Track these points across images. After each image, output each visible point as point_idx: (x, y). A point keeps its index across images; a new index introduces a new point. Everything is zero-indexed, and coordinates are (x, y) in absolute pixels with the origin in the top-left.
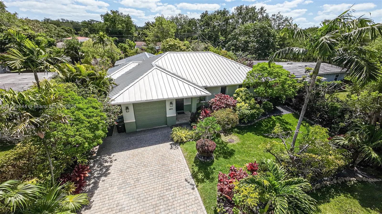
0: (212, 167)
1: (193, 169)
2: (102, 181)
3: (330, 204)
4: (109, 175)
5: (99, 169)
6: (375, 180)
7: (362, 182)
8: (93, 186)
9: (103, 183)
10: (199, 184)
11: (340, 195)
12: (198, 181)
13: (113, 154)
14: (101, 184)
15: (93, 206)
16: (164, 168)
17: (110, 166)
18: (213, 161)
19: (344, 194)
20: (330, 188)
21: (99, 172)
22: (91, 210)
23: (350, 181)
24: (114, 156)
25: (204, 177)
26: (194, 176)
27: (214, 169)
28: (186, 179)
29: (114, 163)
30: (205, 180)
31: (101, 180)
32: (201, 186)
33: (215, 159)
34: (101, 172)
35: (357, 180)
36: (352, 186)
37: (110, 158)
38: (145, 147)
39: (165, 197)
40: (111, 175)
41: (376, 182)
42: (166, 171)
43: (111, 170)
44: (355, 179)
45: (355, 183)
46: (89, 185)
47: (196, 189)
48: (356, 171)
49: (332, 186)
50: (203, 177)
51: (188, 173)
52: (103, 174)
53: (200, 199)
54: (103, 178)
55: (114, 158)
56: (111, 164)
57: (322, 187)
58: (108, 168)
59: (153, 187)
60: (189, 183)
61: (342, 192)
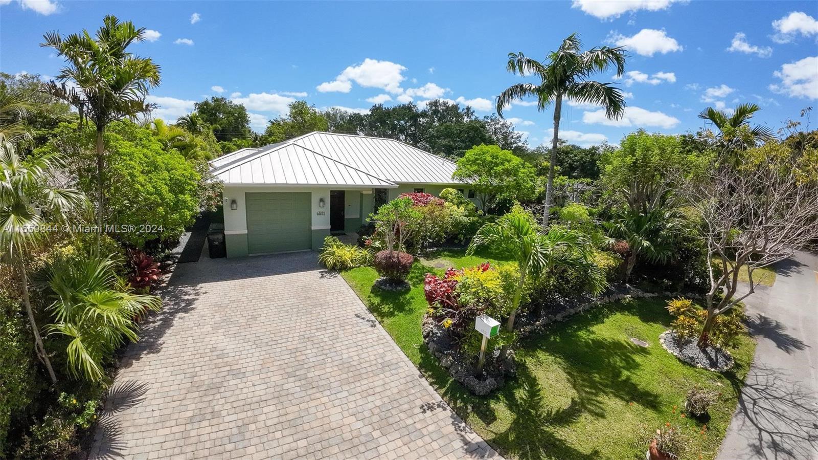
0: (408, 297)
1: (370, 300)
2: (179, 318)
3: (604, 324)
4: (193, 311)
5: (172, 303)
6: (651, 295)
7: (639, 298)
8: (161, 324)
9: (181, 321)
10: (385, 319)
11: (616, 314)
12: (382, 315)
13: (201, 285)
14: (176, 321)
15: (163, 350)
16: (308, 302)
17: (194, 300)
18: (409, 289)
19: (620, 312)
20: (602, 309)
21: (172, 307)
22: (159, 354)
23: (624, 299)
24: (201, 287)
25: (395, 309)
26: (373, 309)
27: (413, 298)
28: (356, 315)
29: (202, 297)
30: (396, 313)
31: (178, 316)
32: (387, 321)
33: (411, 287)
34: (176, 307)
35: (632, 297)
36: (628, 303)
37: (194, 290)
38: (266, 276)
39: (315, 338)
40: (196, 311)
41: (652, 297)
42: (315, 306)
43: (196, 304)
44: (630, 296)
45: (630, 301)
46: (154, 322)
47: (379, 326)
48: (629, 288)
49: (604, 306)
50: (392, 310)
51: (361, 307)
52: (181, 309)
53: (389, 338)
54: (180, 315)
55: (203, 290)
56: (197, 297)
57: (592, 308)
58: (190, 302)
59: (289, 326)
60: (363, 319)
61: (617, 311)
